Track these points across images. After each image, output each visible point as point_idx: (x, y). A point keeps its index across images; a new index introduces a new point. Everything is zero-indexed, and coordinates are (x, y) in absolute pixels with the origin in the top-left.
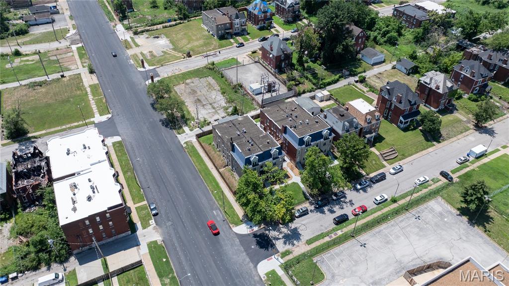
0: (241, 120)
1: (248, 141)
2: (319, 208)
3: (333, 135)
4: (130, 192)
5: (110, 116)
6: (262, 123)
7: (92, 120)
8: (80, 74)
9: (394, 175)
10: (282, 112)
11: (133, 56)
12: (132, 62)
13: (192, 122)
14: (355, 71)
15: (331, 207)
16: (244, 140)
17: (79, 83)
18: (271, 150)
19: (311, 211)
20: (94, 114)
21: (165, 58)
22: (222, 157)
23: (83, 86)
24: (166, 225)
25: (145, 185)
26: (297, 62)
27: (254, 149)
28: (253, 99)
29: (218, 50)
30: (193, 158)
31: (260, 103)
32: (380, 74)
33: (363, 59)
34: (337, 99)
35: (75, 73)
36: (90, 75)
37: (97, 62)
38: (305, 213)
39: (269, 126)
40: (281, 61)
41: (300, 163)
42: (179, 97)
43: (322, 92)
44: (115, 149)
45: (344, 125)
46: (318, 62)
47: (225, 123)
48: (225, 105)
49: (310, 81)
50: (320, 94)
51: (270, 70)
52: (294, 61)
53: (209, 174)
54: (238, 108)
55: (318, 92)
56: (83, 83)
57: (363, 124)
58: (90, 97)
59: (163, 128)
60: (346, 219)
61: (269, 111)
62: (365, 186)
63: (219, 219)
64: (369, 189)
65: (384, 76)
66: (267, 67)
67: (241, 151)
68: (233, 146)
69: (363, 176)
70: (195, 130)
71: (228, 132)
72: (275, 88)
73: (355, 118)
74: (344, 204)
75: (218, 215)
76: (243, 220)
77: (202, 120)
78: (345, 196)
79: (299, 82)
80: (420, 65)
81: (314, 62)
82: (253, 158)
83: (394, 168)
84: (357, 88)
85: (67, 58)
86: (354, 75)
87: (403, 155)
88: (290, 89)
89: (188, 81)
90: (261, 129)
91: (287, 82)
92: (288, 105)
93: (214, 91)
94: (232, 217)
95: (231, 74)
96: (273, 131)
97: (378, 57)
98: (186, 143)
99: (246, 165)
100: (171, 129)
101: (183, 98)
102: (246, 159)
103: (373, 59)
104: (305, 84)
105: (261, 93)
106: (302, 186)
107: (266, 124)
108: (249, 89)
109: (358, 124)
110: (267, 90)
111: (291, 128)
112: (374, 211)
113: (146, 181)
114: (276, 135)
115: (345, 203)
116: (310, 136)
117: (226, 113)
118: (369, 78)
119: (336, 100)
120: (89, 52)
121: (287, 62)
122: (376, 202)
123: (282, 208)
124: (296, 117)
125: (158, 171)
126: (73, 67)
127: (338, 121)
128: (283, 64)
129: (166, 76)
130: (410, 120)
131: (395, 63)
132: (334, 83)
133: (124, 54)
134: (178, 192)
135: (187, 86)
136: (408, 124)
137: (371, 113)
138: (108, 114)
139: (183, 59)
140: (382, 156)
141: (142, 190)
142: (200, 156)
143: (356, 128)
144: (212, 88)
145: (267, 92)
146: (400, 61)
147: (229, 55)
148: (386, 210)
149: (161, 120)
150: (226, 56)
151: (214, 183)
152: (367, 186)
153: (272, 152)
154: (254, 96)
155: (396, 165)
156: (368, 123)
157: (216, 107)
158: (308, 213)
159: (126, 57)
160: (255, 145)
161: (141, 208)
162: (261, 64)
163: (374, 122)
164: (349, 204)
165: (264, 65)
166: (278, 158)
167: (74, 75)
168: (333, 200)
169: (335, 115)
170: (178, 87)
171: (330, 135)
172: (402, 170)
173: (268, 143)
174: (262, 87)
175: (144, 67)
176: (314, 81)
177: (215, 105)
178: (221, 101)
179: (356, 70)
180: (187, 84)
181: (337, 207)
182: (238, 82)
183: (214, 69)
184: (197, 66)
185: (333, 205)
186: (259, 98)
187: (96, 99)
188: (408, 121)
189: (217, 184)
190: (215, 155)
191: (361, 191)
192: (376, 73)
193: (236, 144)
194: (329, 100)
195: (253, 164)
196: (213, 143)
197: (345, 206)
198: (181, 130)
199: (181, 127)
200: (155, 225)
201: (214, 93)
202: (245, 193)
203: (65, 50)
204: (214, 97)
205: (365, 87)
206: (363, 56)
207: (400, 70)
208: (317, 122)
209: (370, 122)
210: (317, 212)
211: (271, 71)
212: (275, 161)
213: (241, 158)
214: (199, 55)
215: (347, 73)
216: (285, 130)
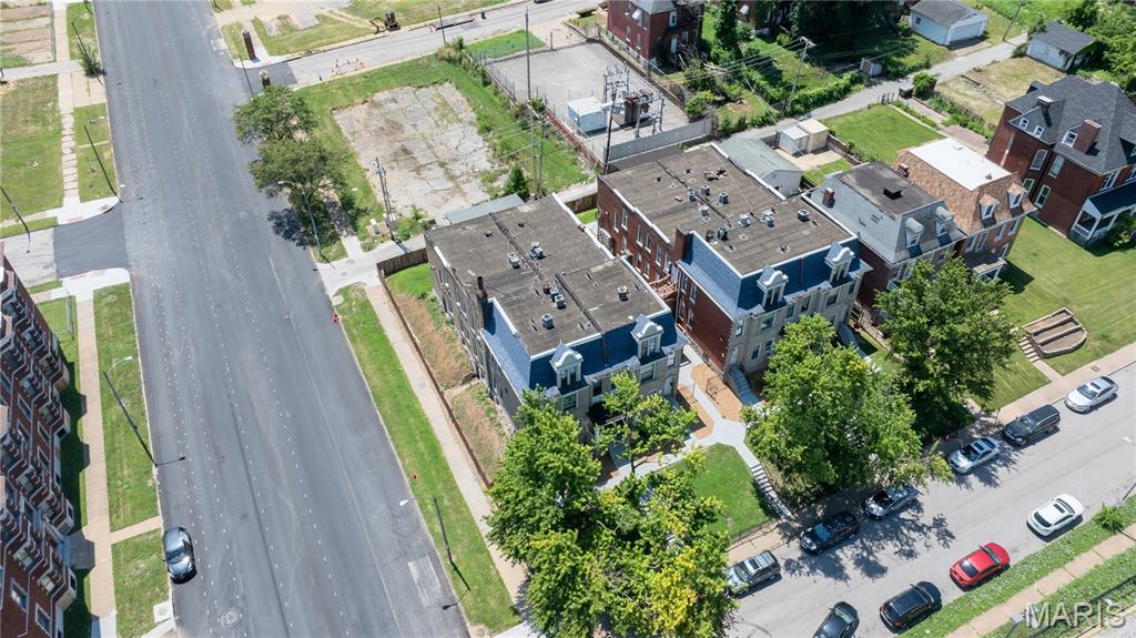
0: (529, 214)
1: (547, 291)
2: (820, 555)
3: (865, 267)
4: (108, 478)
5: (112, 201)
6: (604, 222)
7: (50, 213)
8: (54, 77)
9: (1085, 413)
10: (674, 185)
11: (230, 28)
12: (222, 44)
13: (373, 221)
14: (900, 64)
15: (864, 548)
16: (532, 286)
17: (44, 103)
18: (632, 326)
19: (789, 563)
20: (63, 195)
21: (323, 31)
22: (459, 342)
23: (54, 109)
24: (215, 624)
25: (171, 451)
26: (719, 35)
27: (567, 321)
28: (579, 148)
29: (478, 10)
30: (361, 346)
31: (600, 158)
32: (980, 71)
33: (920, 28)
34: (852, 146)
35: (39, 74)
36: (86, 79)
37: (119, 43)
38: (766, 577)
39: (627, 232)
40: (669, 32)
41: (742, 369)
42: (346, 141)
43: (801, 124)
44: (97, 313)
45: (904, 230)
46: (781, 37)
47: (472, 222)
48: (487, 166)
49: (760, 91)
50: (792, 130)
51: (633, 61)
52: (709, 34)
53: (408, 407)
54: (526, 174)
55: (785, 127)
56: (56, 101)
57: (966, 227)
58: (68, 143)
59: (277, 241)
60: (934, 605)
61: (628, 180)
62: (985, 459)
63: (425, 600)
64: (1001, 472)
65: (993, 77)
66: (623, 53)
67: (514, 330)
68: (488, 310)
69: (973, 419)
70: (381, 247)
71: (479, 255)
72: (649, 114)
73: (942, 204)
74: (914, 535)
75: (424, 581)
76: (521, 603)
77: (408, 214)
78: (915, 501)
79: (724, 94)
80: (1113, 42)
81: (770, 38)
82: (564, 358)
83: (1082, 389)
84: (912, 113)
85: (28, 32)
86: (898, 75)
87: (1104, 337)
88: (696, 116)
89: (379, 97)
90: (599, 245)
91: (687, 93)
92: (693, 160)
93: (456, 125)
94: (479, 593)
95: (511, 74)
96: (641, 250)
97: (968, 22)
98: (344, 291)
99: (532, 386)
100: (302, 243)
101: (354, 146)
102: (534, 364)
103: (953, 27)
104: (744, 101)
105: (602, 130)
106: (750, 459)
107: (619, 226)
108: (567, 115)
109: (950, 226)
110: (623, 122)
111: (708, 239)
112: (1039, 568)
113: (179, 435)
114: (654, 267)
115: (919, 529)
116: (784, 269)
117: (490, 190)
118: (944, 84)
119: (848, 151)
120: (103, 18)
121: (686, 34)
122: (1041, 529)
123: (681, 583)
124: (725, 201)
125: (229, 396)
126: (38, 57)
127: (879, 214)
128: (674, 42)
129: (315, 81)
130: (1116, 213)
131: (1022, 39)
132: (838, 99)
133: (204, 24)
134: (285, 482)
135: (375, 111)
136: (1108, 228)
137: (992, 188)
138: (107, 195)
139: (373, 36)
140: (1033, 343)
141: (155, 471)
142: (384, 339)
143: (945, 240)
144: (451, 116)
145: (622, 127)
146: (1043, 30)
147: (511, 23)
148: (1084, 564)
149: (273, 216)
150: (503, 26)
151: (421, 445)
152: (992, 460)
153: (638, 335)
154: (580, 138)
155: (1088, 374)
156: (986, 223)
157: (458, 173)
158: (778, 577)
159: (209, 31)
160: (572, 307)
161: (136, 546)
162: (606, 45)
163: (1004, 219)
164: (932, 535)
165: (616, 47)
166: (661, 355)
167: (35, 78)
168: (873, 517)
169: (866, 193)
170: (346, 113)
171: (854, 266)
172: (1114, 396)
173: (623, 297)
174: (605, 110)
175: (253, 57)
176: (773, 92)
177: (457, 169)
178: (476, 152)
179: (901, 60)
180: (376, 105)
181: (890, 547)
182: (534, 96)
183: (460, 60)
184: (412, 53)
185: (875, 538)
186: (596, 146)
187: (82, 150)
188: (1111, 218)
189: (435, 449)
190: (437, 337)
191: (972, 478)
192: (963, 71)
193: (502, 302)
194: (825, 149)
195: (564, 381)
196: (433, 294)
197: (919, 546)
198: (334, 248)
199: (335, 238)
200: (172, 624)
201: (456, 129)
202: (522, 512)
203: (29, 10)
204: (454, 142)
205: (936, 110)
206: (918, 21)
207: (1039, 61)
208: (804, 219)
209: (992, 221)
210: (813, 569)
211: (636, 64)
212: (648, 367)
213: (516, 357)
214: (423, 24)
215: (875, 68)
216: (686, 248)
